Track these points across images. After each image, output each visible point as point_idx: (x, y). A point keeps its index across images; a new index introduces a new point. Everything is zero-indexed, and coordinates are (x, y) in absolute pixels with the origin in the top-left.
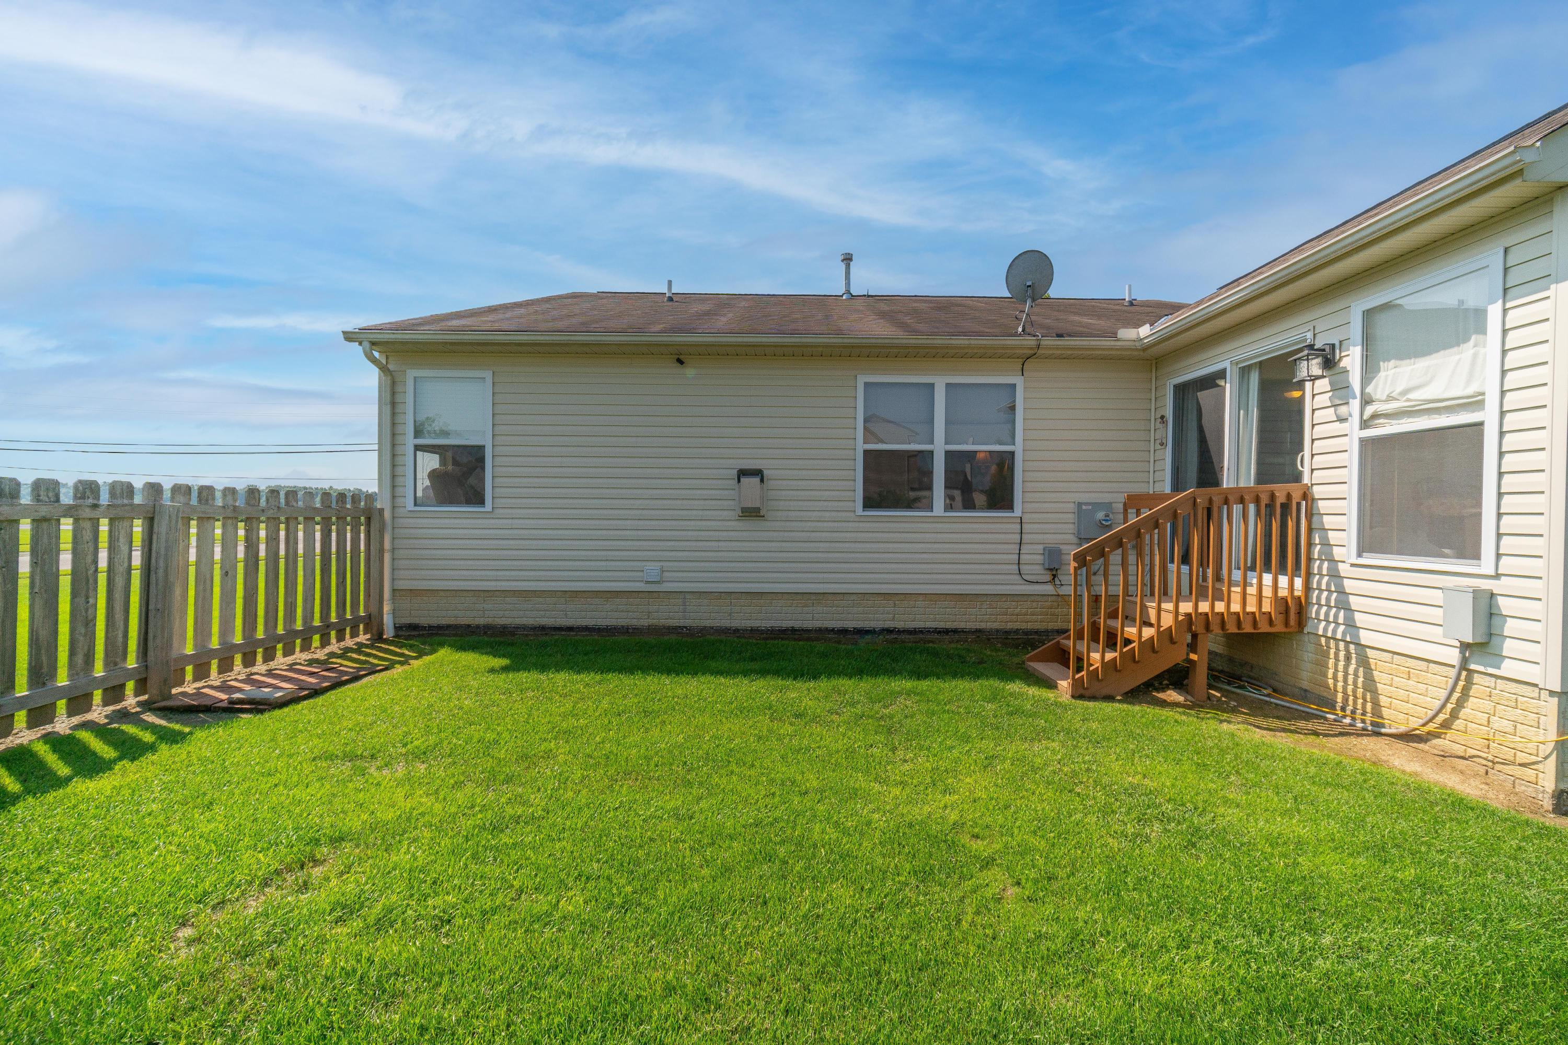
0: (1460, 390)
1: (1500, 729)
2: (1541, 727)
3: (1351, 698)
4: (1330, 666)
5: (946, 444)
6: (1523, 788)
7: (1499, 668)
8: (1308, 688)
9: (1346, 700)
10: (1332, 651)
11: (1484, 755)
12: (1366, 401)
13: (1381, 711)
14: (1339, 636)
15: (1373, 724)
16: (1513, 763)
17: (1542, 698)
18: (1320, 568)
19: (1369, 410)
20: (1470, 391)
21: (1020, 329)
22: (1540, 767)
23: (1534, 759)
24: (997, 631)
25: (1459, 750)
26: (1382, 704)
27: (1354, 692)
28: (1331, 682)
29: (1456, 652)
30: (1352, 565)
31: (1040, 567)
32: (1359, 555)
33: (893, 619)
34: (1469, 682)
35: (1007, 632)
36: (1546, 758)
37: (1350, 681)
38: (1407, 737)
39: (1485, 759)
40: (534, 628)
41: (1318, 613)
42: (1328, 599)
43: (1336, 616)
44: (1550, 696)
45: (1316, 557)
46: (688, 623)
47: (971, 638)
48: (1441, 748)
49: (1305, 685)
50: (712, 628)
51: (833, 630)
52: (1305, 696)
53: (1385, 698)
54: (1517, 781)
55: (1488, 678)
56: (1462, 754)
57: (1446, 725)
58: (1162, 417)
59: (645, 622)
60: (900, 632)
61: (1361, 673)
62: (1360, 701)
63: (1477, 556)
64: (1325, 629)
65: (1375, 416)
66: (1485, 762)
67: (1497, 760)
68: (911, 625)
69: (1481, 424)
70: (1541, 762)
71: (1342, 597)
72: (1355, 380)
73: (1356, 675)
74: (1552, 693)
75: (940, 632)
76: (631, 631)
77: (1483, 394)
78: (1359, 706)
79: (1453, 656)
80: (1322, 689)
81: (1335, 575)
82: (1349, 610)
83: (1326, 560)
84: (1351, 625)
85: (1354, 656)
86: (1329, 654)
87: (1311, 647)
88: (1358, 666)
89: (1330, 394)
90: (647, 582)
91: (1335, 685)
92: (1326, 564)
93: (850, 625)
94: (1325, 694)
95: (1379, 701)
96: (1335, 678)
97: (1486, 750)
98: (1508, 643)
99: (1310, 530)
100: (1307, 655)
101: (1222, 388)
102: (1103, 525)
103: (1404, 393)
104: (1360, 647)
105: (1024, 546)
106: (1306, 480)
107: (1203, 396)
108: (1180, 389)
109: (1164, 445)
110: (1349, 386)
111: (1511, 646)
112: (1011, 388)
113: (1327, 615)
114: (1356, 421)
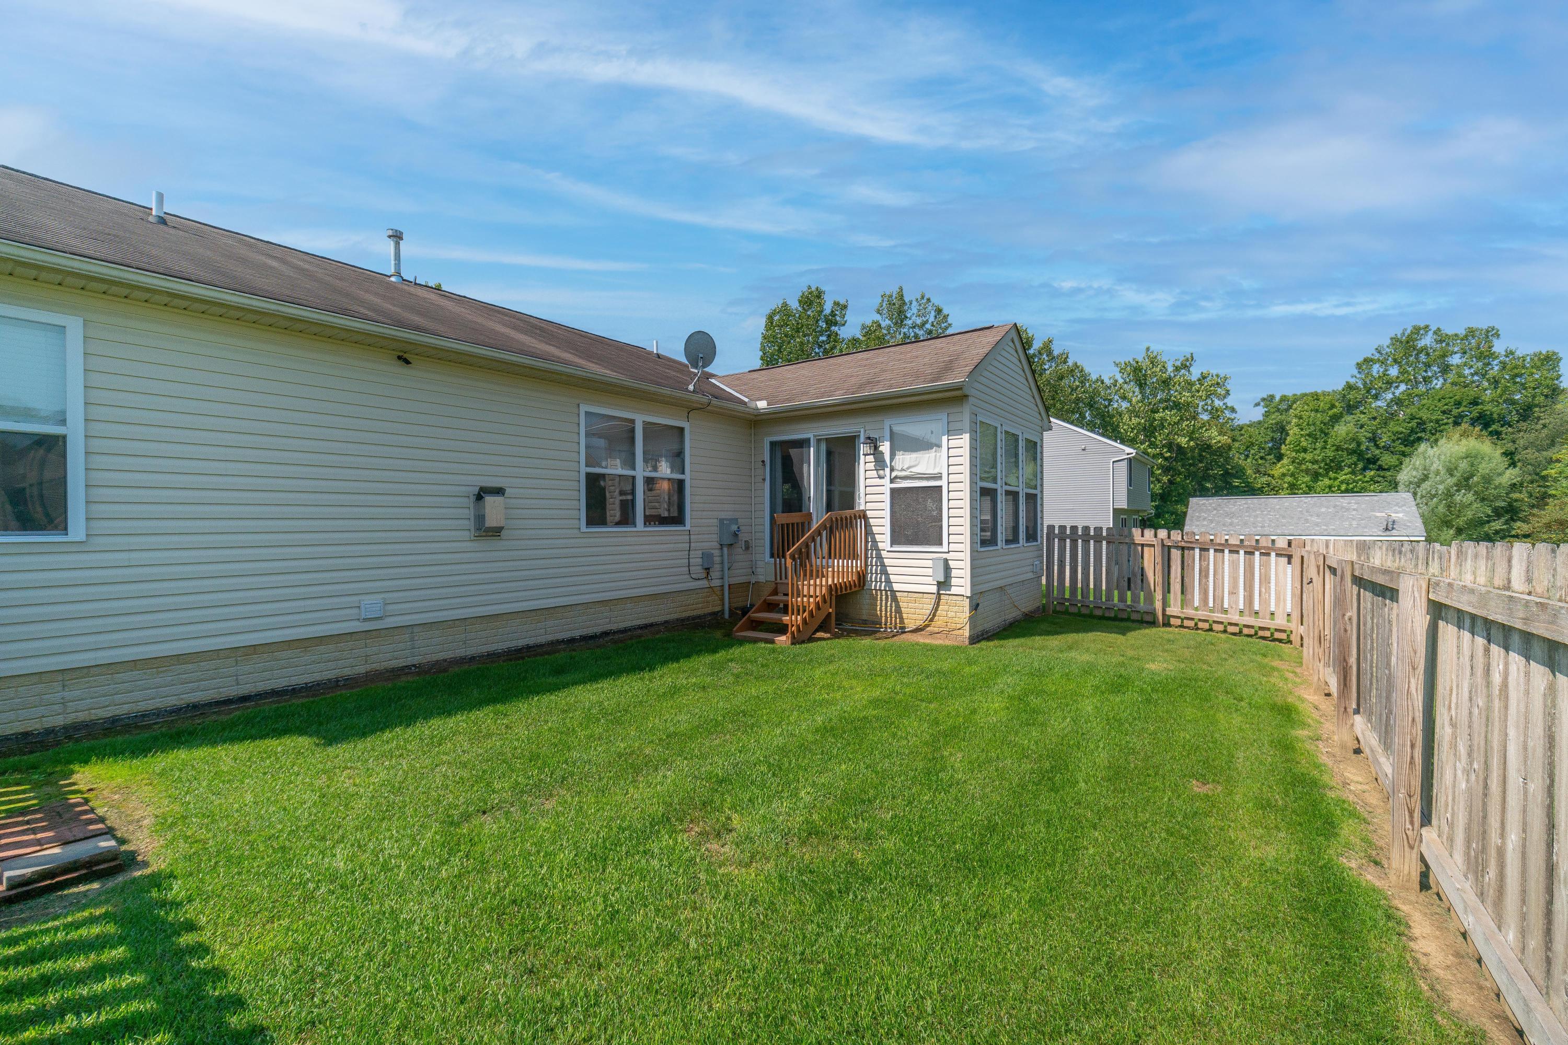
0: (931, 471)
1: (951, 617)
2: (964, 612)
3: (889, 618)
4: (878, 604)
5: (644, 471)
6: (959, 638)
7: (951, 591)
9: (886, 620)
10: (879, 597)
11: (946, 629)
12: (892, 470)
13: (903, 621)
14: (883, 589)
15: (901, 628)
16: (956, 630)
17: (964, 600)
18: (872, 554)
19: (894, 474)
20: (936, 472)
21: (691, 387)
22: (964, 628)
24: (677, 620)
25: (936, 630)
27: (891, 615)
28: (878, 612)
29: (935, 587)
30: (887, 551)
31: (700, 568)
32: (892, 546)
33: (610, 623)
34: (939, 599)
35: (683, 620)
36: (966, 624)
37: (888, 610)
38: (917, 630)
39: (946, 631)
40: (177, 711)
41: (871, 578)
42: (876, 570)
43: (881, 578)
45: (870, 548)
46: (416, 660)
47: (662, 628)
49: (864, 617)
50: (445, 660)
51: (563, 641)
52: (865, 622)
53: (905, 614)
54: (957, 636)
55: (946, 596)
56: (938, 631)
57: (931, 620)
58: (763, 462)
59: (361, 669)
60: (615, 633)
61: (894, 605)
62: (894, 619)
63: (941, 544)
64: (876, 586)
65: (896, 477)
67: (950, 630)
68: (622, 626)
69: (942, 486)
70: (964, 626)
71: (884, 568)
72: (887, 457)
73: (891, 607)
74: (967, 598)
76: (341, 683)
77: (942, 474)
78: (893, 622)
79: (934, 589)
80: (874, 617)
81: (879, 557)
82: (887, 574)
83: (874, 550)
84: (888, 581)
85: (889, 597)
86: (877, 598)
87: (867, 596)
88: (892, 602)
89: (874, 464)
90: (365, 620)
91: (881, 614)
92: (874, 552)
93: (577, 634)
94: (875, 620)
95: (903, 617)
96: (881, 610)
97: (946, 627)
98: (953, 579)
99: (866, 534)
100: (865, 600)
101: (805, 450)
102: (735, 535)
103: (908, 468)
104: (893, 592)
105: (691, 552)
106: (862, 508)
107: (793, 452)
108: (773, 444)
109: (764, 480)
110: (884, 461)
111: (954, 581)
112: (681, 430)
113: (876, 578)
114: (888, 479)
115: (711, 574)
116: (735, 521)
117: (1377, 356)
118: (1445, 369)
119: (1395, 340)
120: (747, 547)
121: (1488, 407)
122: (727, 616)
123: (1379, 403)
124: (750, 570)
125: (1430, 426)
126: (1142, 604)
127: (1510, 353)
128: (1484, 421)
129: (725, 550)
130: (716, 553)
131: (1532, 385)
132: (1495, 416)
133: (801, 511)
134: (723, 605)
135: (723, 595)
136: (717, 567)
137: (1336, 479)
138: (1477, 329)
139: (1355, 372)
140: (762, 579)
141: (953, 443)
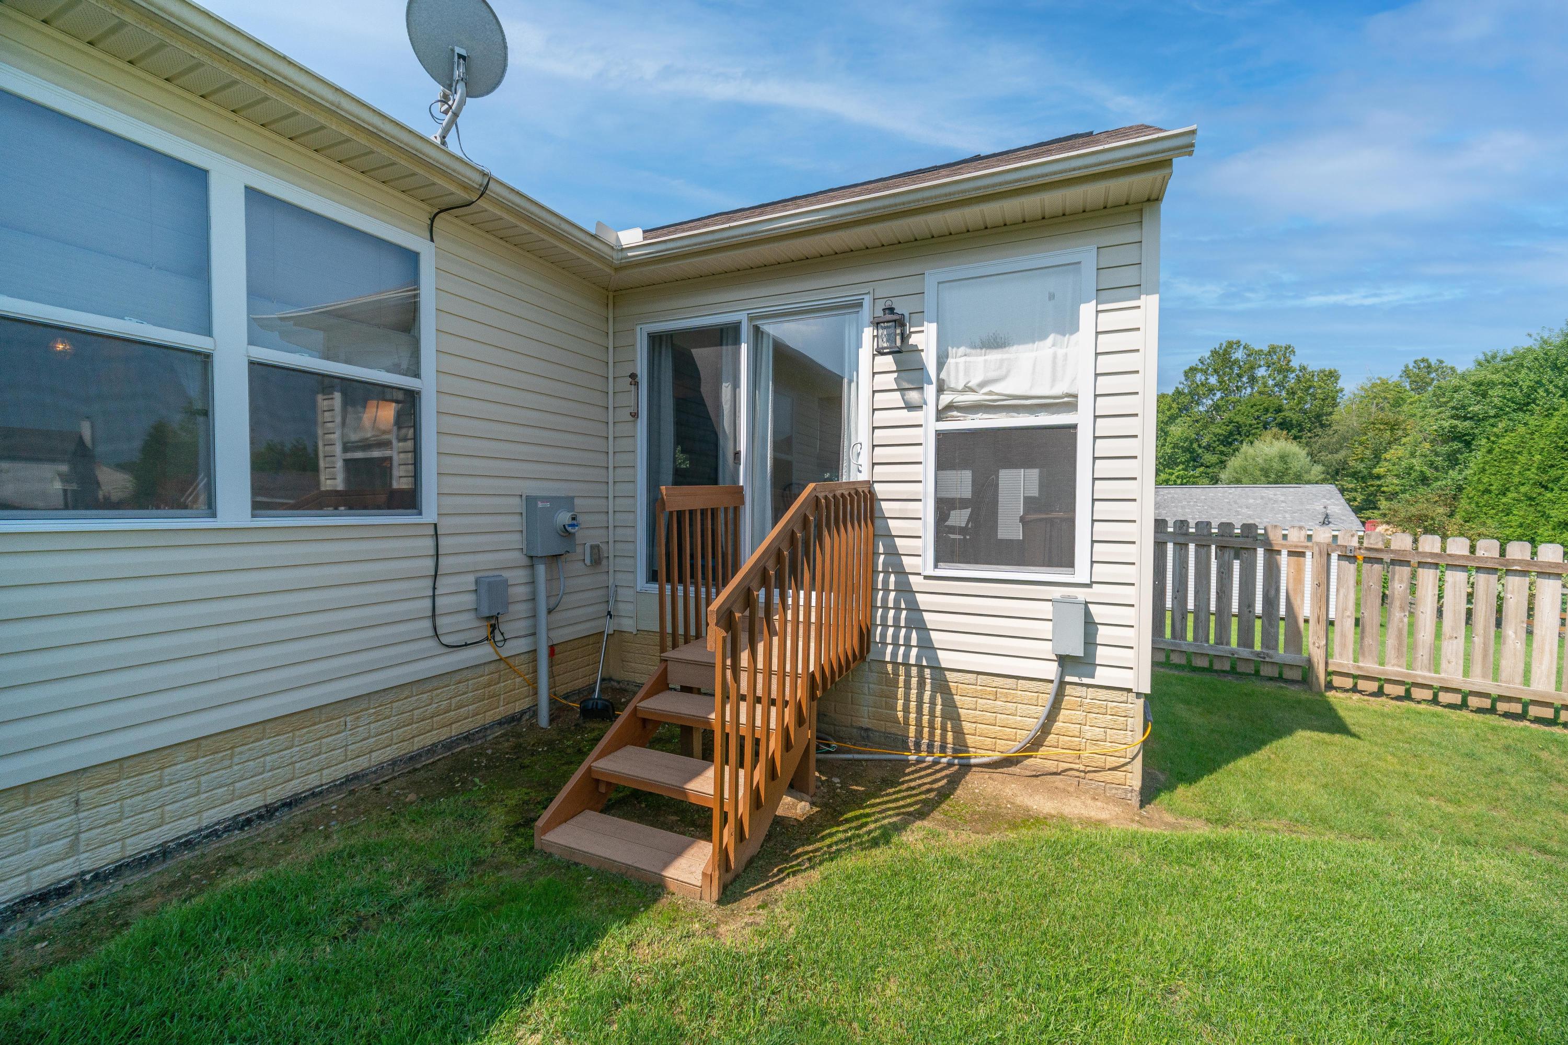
0: (1044, 388)
1: (1093, 738)
2: (1129, 728)
3: (926, 730)
4: (899, 696)
5: (251, 343)
6: (1114, 791)
7: (1093, 677)
8: (869, 726)
9: (919, 733)
10: (902, 679)
11: (1076, 766)
12: (940, 390)
13: (965, 740)
14: (912, 661)
15: (959, 755)
16: (1103, 769)
17: (1130, 701)
18: (886, 582)
19: (946, 399)
20: (1058, 390)
22: (1129, 767)
23: (1123, 761)
25: (1051, 766)
26: (965, 731)
27: (932, 722)
28: (900, 714)
29: (1055, 665)
30: (926, 577)
31: (470, 616)
32: (936, 567)
34: (1063, 695)
36: (1133, 759)
37: (926, 710)
38: (999, 764)
39: (1077, 770)
41: (884, 635)
42: (897, 619)
43: (908, 638)
44: (1137, 698)
45: (880, 569)
48: (1033, 768)
49: (865, 722)
52: (866, 736)
53: (969, 724)
54: (1108, 786)
55: (1079, 688)
56: (1055, 770)
57: (1038, 743)
58: (633, 376)
61: (939, 700)
62: (938, 732)
63: (1071, 564)
64: (894, 654)
65: (950, 407)
66: (1077, 774)
67: (1089, 769)
69: (1075, 427)
70: (1129, 763)
71: (914, 615)
72: (930, 359)
73: (933, 703)
74: (1139, 695)
75: (249, 822)
77: (1076, 396)
78: (937, 738)
79: (1051, 670)
80: (889, 724)
81: (905, 589)
82: (922, 628)
83: (892, 572)
84: (927, 646)
85: (928, 681)
86: (898, 682)
87: (873, 676)
88: (934, 692)
89: (895, 375)
91: (906, 718)
92: (892, 578)
94: (894, 730)
95: (962, 729)
96: (906, 710)
97: (1077, 761)
98: (1100, 651)
99: (872, 537)
100: (867, 685)
101: (726, 350)
102: (566, 533)
103: (982, 385)
104: (939, 671)
105: (441, 581)
106: (863, 477)
107: (701, 354)
108: (656, 340)
109: (635, 415)
110: (922, 369)
111: (1102, 654)
112: (412, 258)
113: (896, 637)
114: (930, 410)
115: (503, 628)
116: (568, 502)
117: (1200, 366)
118: (1253, 380)
119: (1214, 353)
120: (597, 558)
121: (1287, 414)
122: (543, 720)
123: (1201, 408)
124: (603, 608)
125: (1244, 430)
126: (1281, 650)
127: (1303, 369)
128: (1285, 425)
129: (541, 569)
130: (518, 577)
131: (1322, 396)
132: (1294, 422)
133: (715, 482)
134: (536, 693)
135: (535, 671)
136: (521, 609)
137: (1171, 474)
138: (1278, 347)
139: (1183, 379)
140: (628, 625)
141: (1108, 321)
